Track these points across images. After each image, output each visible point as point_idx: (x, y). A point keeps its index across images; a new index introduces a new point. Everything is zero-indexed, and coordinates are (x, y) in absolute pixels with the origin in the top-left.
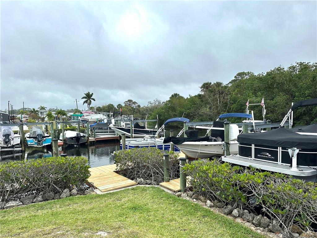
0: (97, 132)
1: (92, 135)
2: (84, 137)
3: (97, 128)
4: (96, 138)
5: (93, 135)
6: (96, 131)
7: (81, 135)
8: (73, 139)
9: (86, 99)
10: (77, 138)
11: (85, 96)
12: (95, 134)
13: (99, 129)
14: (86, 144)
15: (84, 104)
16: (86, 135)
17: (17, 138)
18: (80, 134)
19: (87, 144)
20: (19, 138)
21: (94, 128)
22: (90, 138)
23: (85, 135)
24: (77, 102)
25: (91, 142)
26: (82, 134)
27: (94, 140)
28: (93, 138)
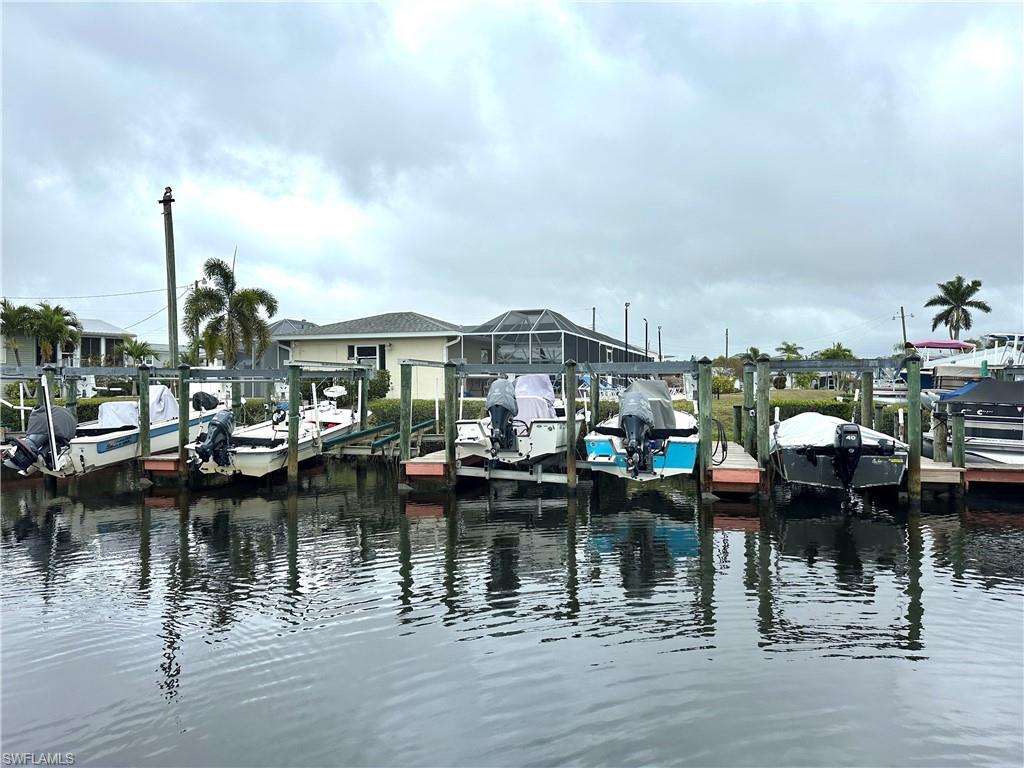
0: (975, 433)
1: (945, 444)
2: (883, 450)
3: (979, 406)
4: (968, 465)
5: (949, 449)
6: (968, 424)
7: (866, 441)
8: (815, 462)
9: (946, 307)
10: (843, 457)
11: (941, 293)
12: (959, 441)
13: (994, 411)
14: (901, 495)
15: (935, 326)
16: (899, 444)
17: (544, 428)
18: (857, 433)
19: (905, 495)
20: (550, 429)
21: (957, 407)
22: (925, 464)
23: (890, 440)
24: (903, 317)
25: (934, 489)
26: (870, 437)
27: (957, 479)
28: (948, 466)
